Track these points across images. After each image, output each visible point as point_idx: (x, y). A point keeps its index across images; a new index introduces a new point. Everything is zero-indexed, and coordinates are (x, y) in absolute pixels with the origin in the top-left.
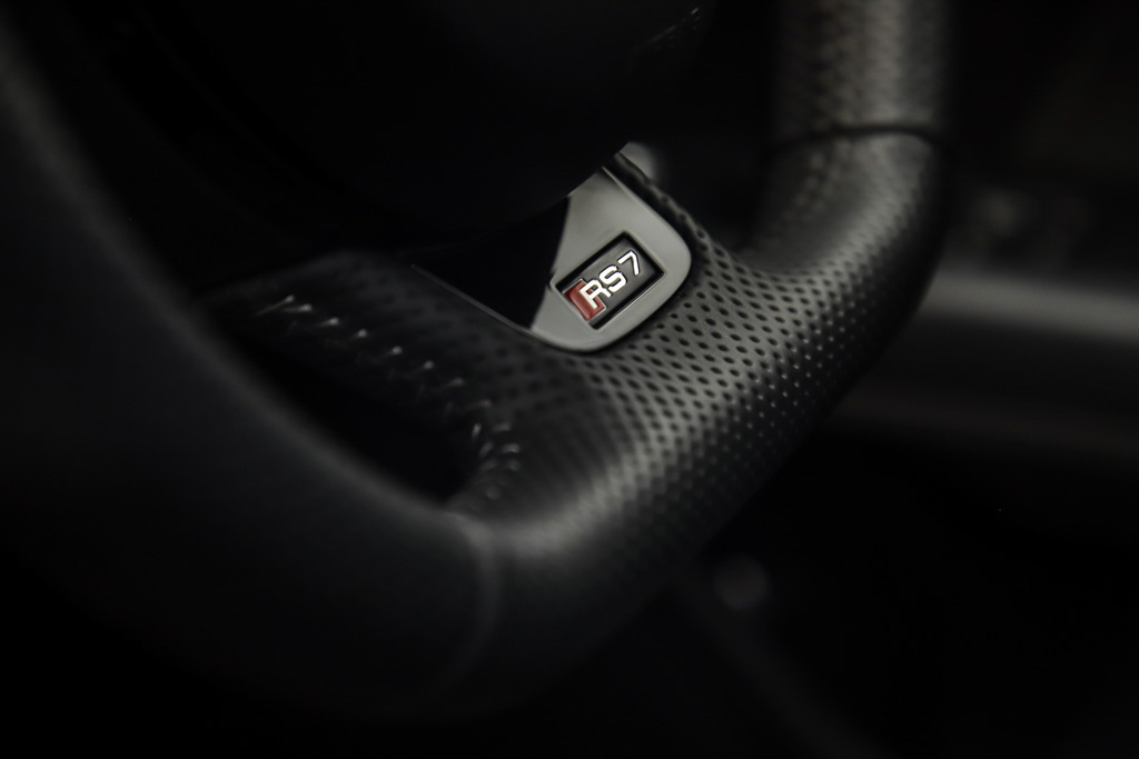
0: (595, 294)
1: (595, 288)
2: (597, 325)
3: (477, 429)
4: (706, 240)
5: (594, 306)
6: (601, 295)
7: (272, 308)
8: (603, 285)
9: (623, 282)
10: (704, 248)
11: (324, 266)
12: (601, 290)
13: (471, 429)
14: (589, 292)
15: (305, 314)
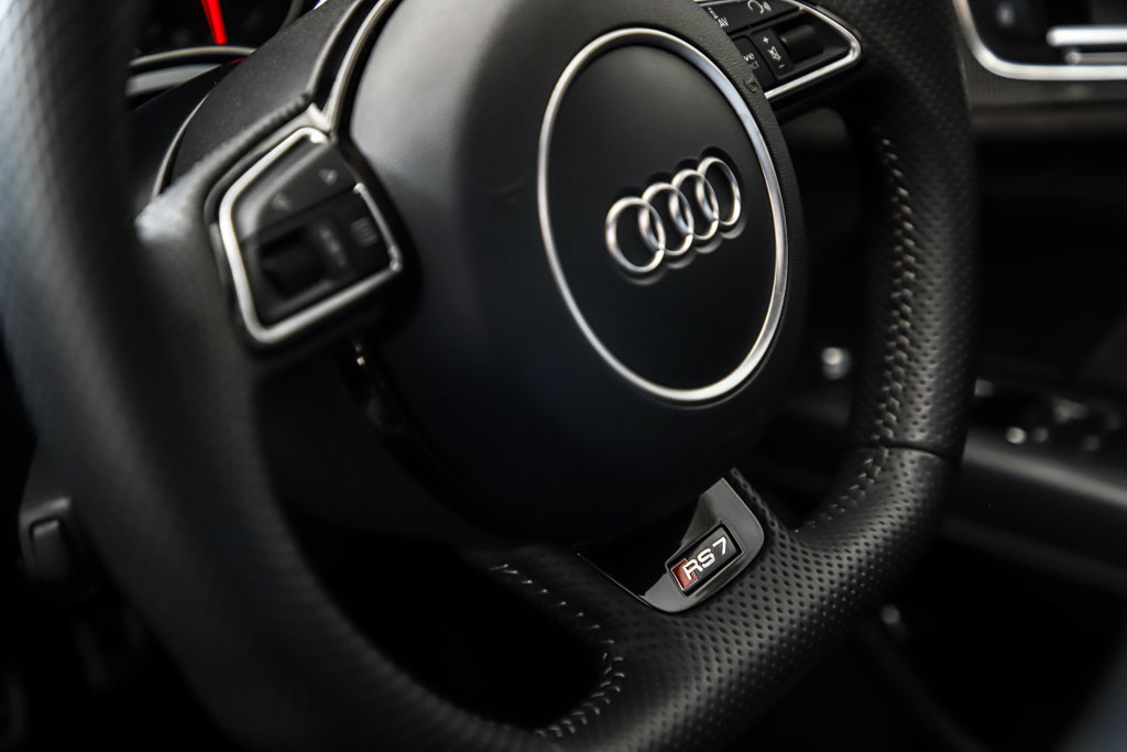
0: (692, 569)
1: (693, 564)
2: (688, 593)
3: (606, 655)
4: (776, 528)
5: (690, 578)
6: (696, 571)
7: (497, 568)
8: (700, 564)
9: (712, 561)
10: (773, 533)
11: (528, 551)
12: (697, 566)
13: (603, 655)
14: (688, 568)
15: (514, 575)
